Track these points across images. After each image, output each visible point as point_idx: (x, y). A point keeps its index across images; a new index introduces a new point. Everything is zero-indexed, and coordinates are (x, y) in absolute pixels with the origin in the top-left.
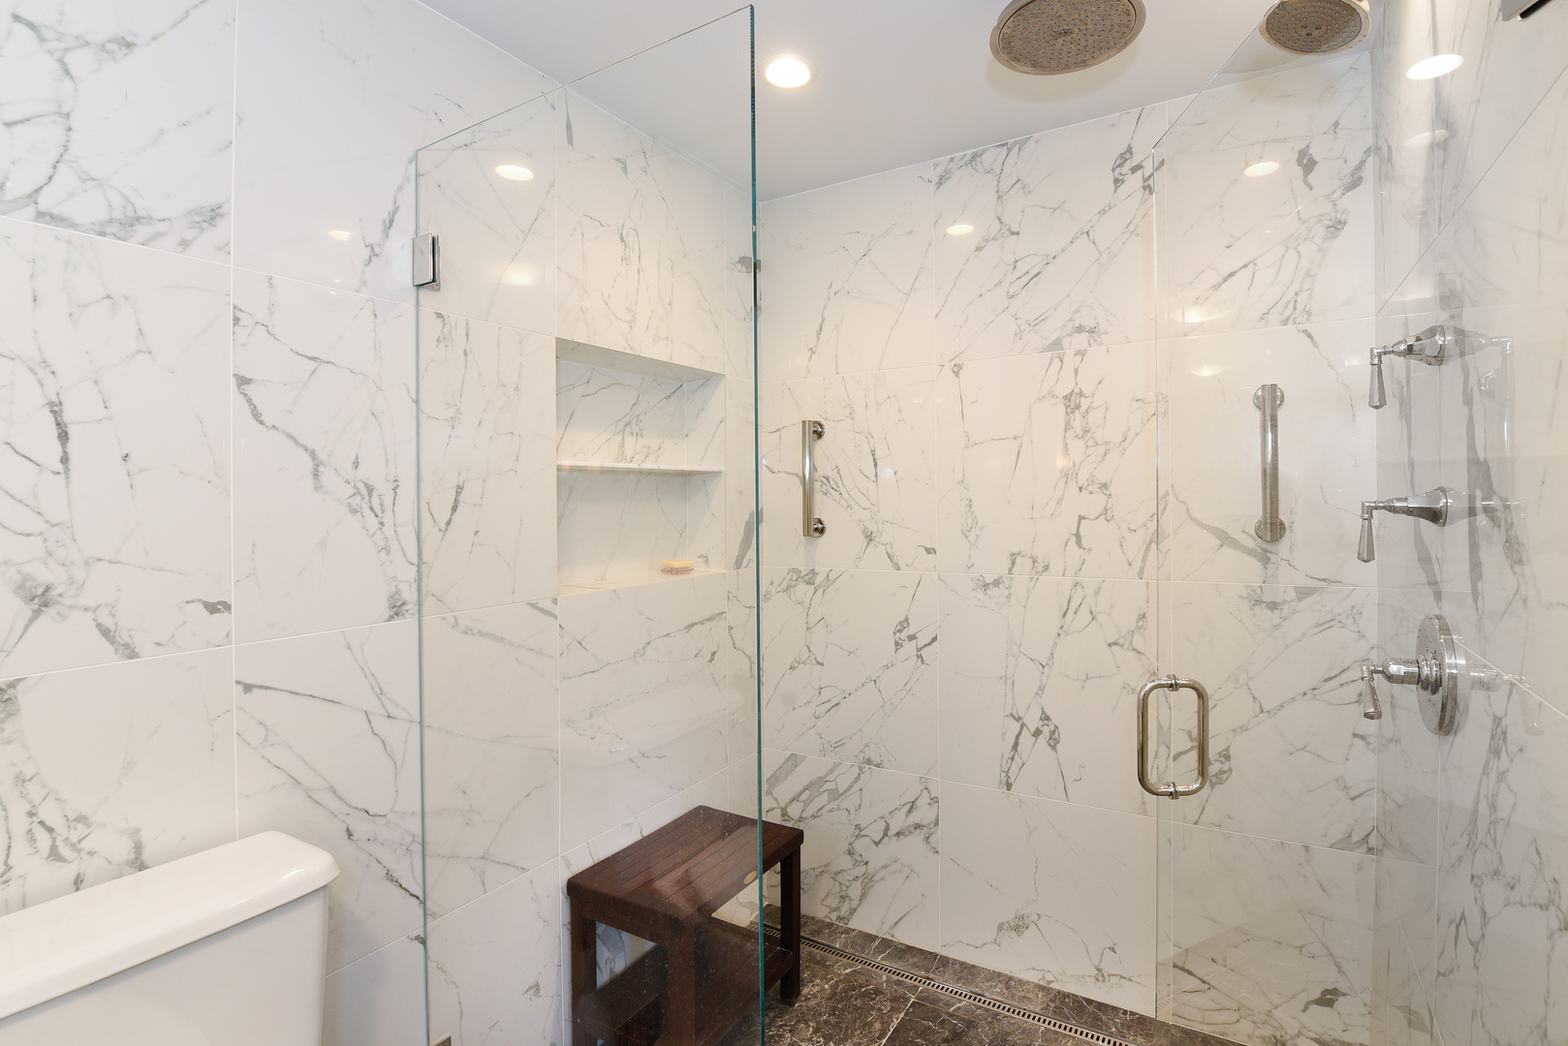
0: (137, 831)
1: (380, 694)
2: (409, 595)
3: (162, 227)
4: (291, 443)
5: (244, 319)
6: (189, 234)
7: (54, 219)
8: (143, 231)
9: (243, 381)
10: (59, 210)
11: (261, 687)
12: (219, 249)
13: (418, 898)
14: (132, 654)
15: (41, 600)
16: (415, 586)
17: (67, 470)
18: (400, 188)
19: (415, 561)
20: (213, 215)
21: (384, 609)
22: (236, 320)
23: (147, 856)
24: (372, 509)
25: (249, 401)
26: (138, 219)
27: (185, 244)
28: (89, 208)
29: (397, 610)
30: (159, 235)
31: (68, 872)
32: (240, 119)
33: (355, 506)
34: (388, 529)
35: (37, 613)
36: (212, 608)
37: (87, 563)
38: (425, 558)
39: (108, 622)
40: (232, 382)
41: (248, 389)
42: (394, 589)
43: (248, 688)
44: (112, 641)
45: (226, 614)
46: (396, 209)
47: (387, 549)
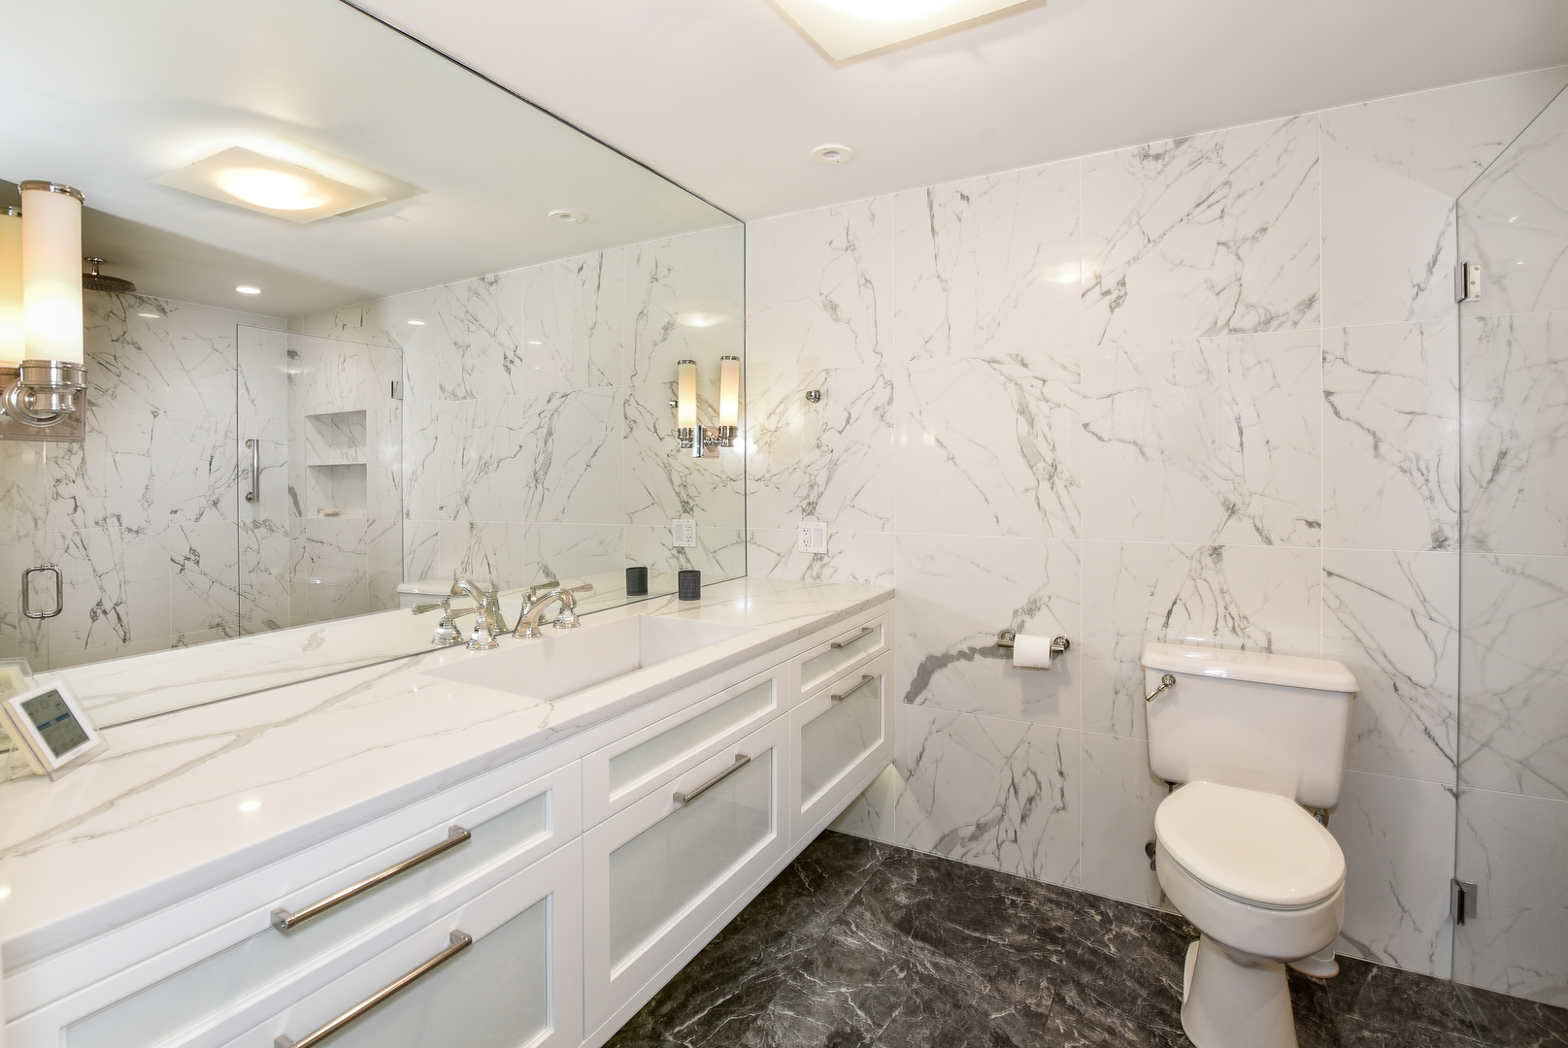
0: (1270, 634)
1: (1424, 600)
2: (1452, 534)
3: (1283, 318)
4: (1359, 428)
5: (1328, 356)
6: (1297, 318)
7: (1236, 330)
8: (1274, 324)
9: (1328, 394)
10: (1237, 326)
11: (1338, 576)
12: (1314, 320)
13: (1452, 761)
14: (1269, 542)
15: (1232, 510)
16: (1457, 528)
17: (1242, 450)
18: (1442, 234)
19: (1457, 508)
20: (1310, 302)
21: (1429, 541)
22: (1324, 359)
23: (1273, 648)
24: (1419, 470)
25: (1332, 405)
26: (1272, 318)
27: (1295, 324)
28: (1250, 320)
29: (1440, 543)
30: (1282, 323)
31: (1239, 641)
32: (1324, 240)
33: (1405, 468)
34: (1433, 484)
35: (1230, 516)
36: (1310, 524)
37: (1250, 495)
38: (1466, 506)
39: (1259, 525)
40: (1323, 395)
41: (1332, 398)
42: (1437, 528)
43: (1330, 574)
44: (1261, 534)
45: (1318, 529)
46: (1439, 250)
47: (1432, 499)
